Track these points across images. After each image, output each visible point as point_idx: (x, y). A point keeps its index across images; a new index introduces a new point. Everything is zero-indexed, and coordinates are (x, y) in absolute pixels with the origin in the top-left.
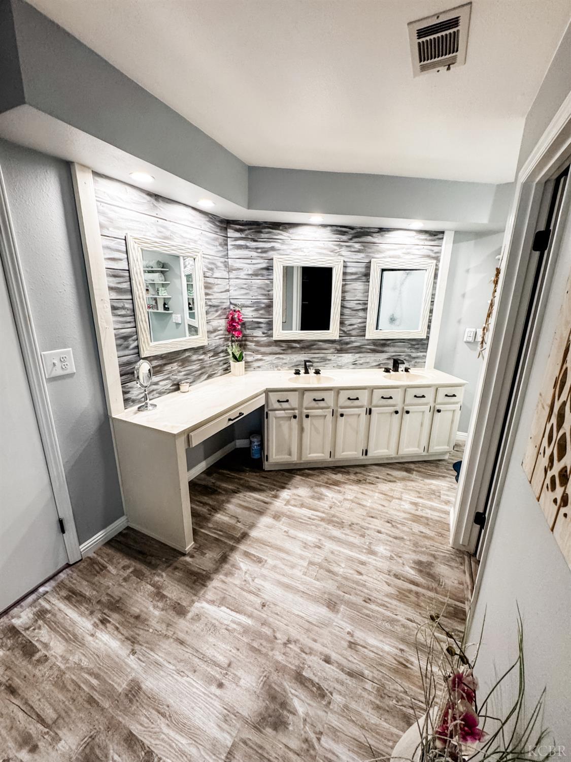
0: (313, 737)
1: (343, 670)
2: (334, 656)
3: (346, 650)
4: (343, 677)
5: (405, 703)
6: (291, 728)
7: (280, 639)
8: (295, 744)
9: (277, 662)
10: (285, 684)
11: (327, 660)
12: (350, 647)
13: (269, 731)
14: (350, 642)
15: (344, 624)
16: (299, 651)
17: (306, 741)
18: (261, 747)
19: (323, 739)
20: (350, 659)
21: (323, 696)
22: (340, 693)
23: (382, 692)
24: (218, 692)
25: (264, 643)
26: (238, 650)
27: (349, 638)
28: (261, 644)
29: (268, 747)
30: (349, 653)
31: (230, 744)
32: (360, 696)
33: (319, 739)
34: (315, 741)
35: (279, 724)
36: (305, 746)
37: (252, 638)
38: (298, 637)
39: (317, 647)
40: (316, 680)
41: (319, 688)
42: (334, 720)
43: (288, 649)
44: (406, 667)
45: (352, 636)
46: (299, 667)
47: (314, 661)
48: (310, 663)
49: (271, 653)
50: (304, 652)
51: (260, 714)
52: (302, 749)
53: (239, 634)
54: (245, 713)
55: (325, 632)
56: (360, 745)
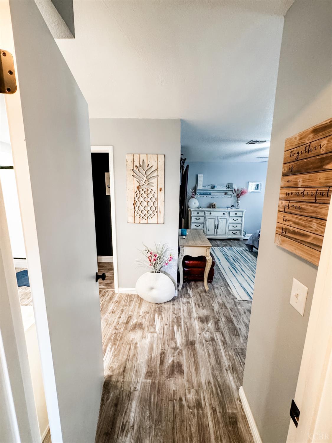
0: (141, 317)
1: (122, 314)
2: (118, 316)
3: (115, 314)
4: (124, 313)
5: (127, 301)
6: (141, 322)
7: (115, 332)
8: (144, 320)
9: (124, 330)
10: (130, 326)
11: (120, 317)
12: (114, 313)
13: (143, 326)
14: (112, 313)
15: (106, 315)
16: (118, 325)
17: (142, 318)
18: (147, 326)
19: (140, 315)
20: (118, 312)
21: (131, 317)
22: (128, 313)
23: (126, 305)
24: (139, 343)
25: (118, 336)
26: (123, 344)
27: (111, 313)
28: (119, 337)
29: (147, 325)
30: (116, 313)
31: (150, 334)
32: (128, 309)
33: (141, 315)
34: (141, 316)
35: (141, 325)
36: (143, 318)
37: (117, 341)
38: (114, 326)
39: (116, 321)
40: (127, 319)
41: (129, 317)
42: (135, 313)
43: (119, 328)
44: (117, 301)
45: (110, 313)
46: (124, 324)
47: (121, 321)
48: (122, 321)
49: (121, 333)
50: (119, 323)
51: (140, 329)
52: (144, 318)
53: (116, 346)
54: (142, 333)
55: (110, 320)
56: (139, 308)
